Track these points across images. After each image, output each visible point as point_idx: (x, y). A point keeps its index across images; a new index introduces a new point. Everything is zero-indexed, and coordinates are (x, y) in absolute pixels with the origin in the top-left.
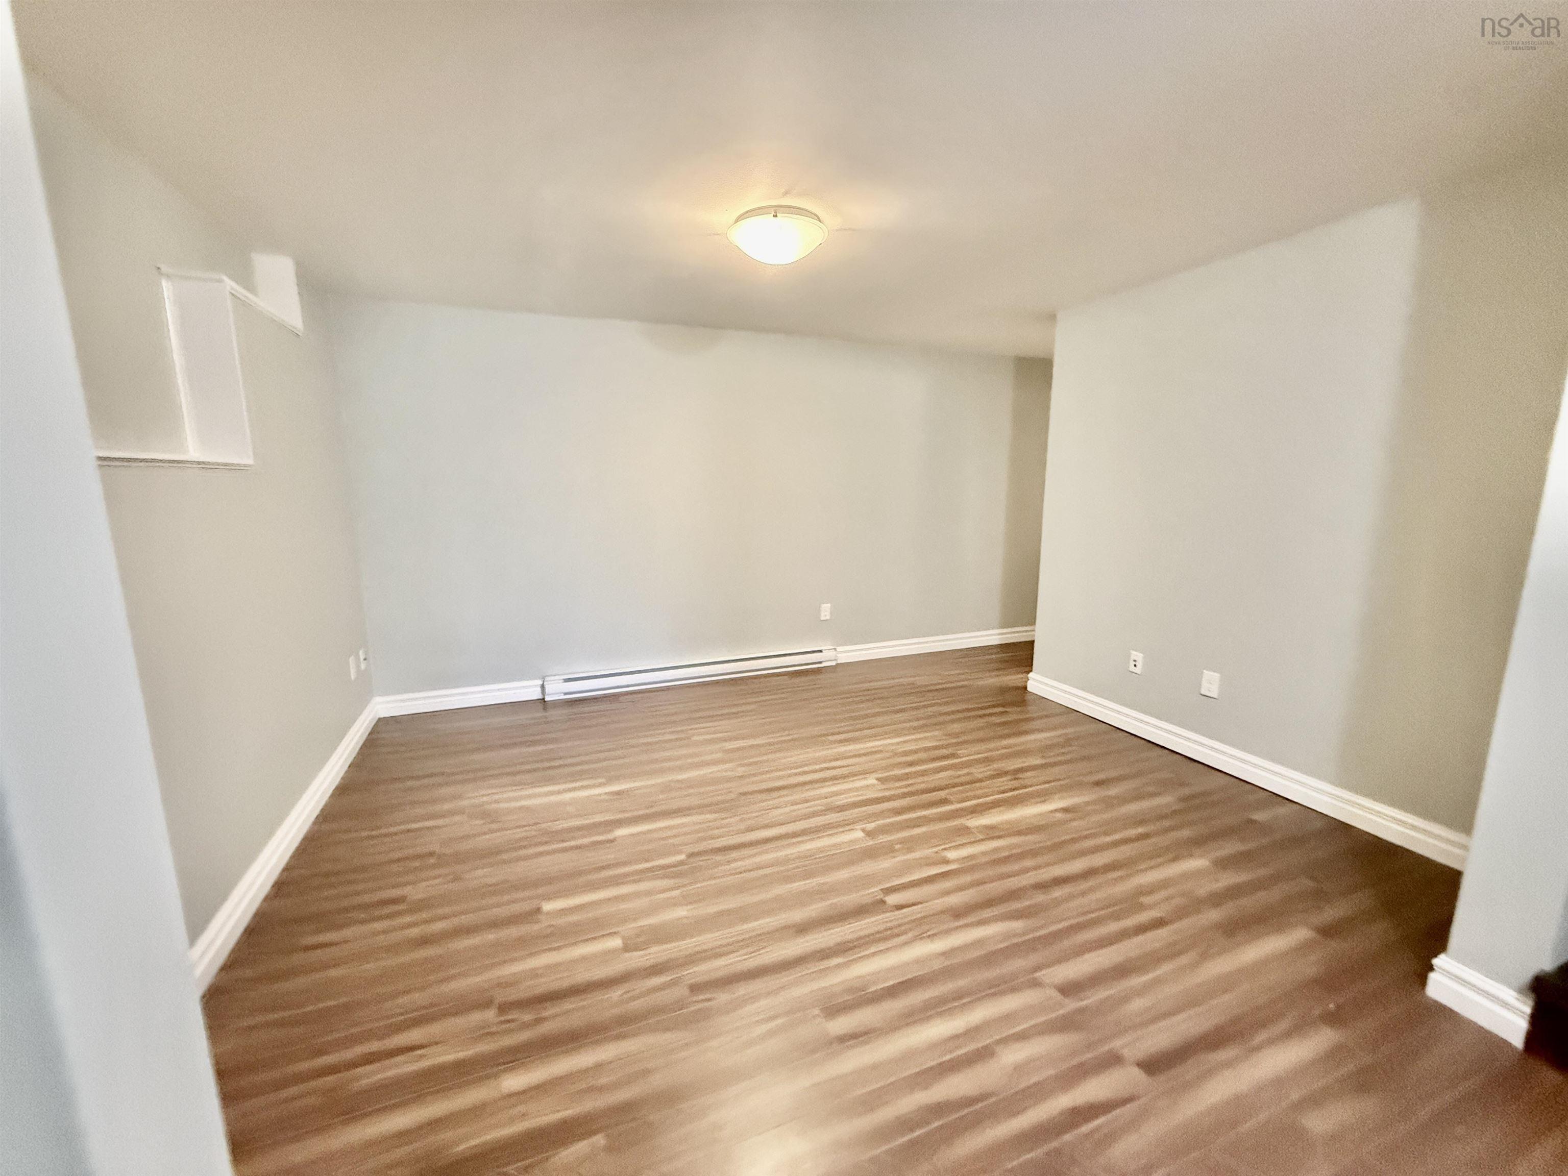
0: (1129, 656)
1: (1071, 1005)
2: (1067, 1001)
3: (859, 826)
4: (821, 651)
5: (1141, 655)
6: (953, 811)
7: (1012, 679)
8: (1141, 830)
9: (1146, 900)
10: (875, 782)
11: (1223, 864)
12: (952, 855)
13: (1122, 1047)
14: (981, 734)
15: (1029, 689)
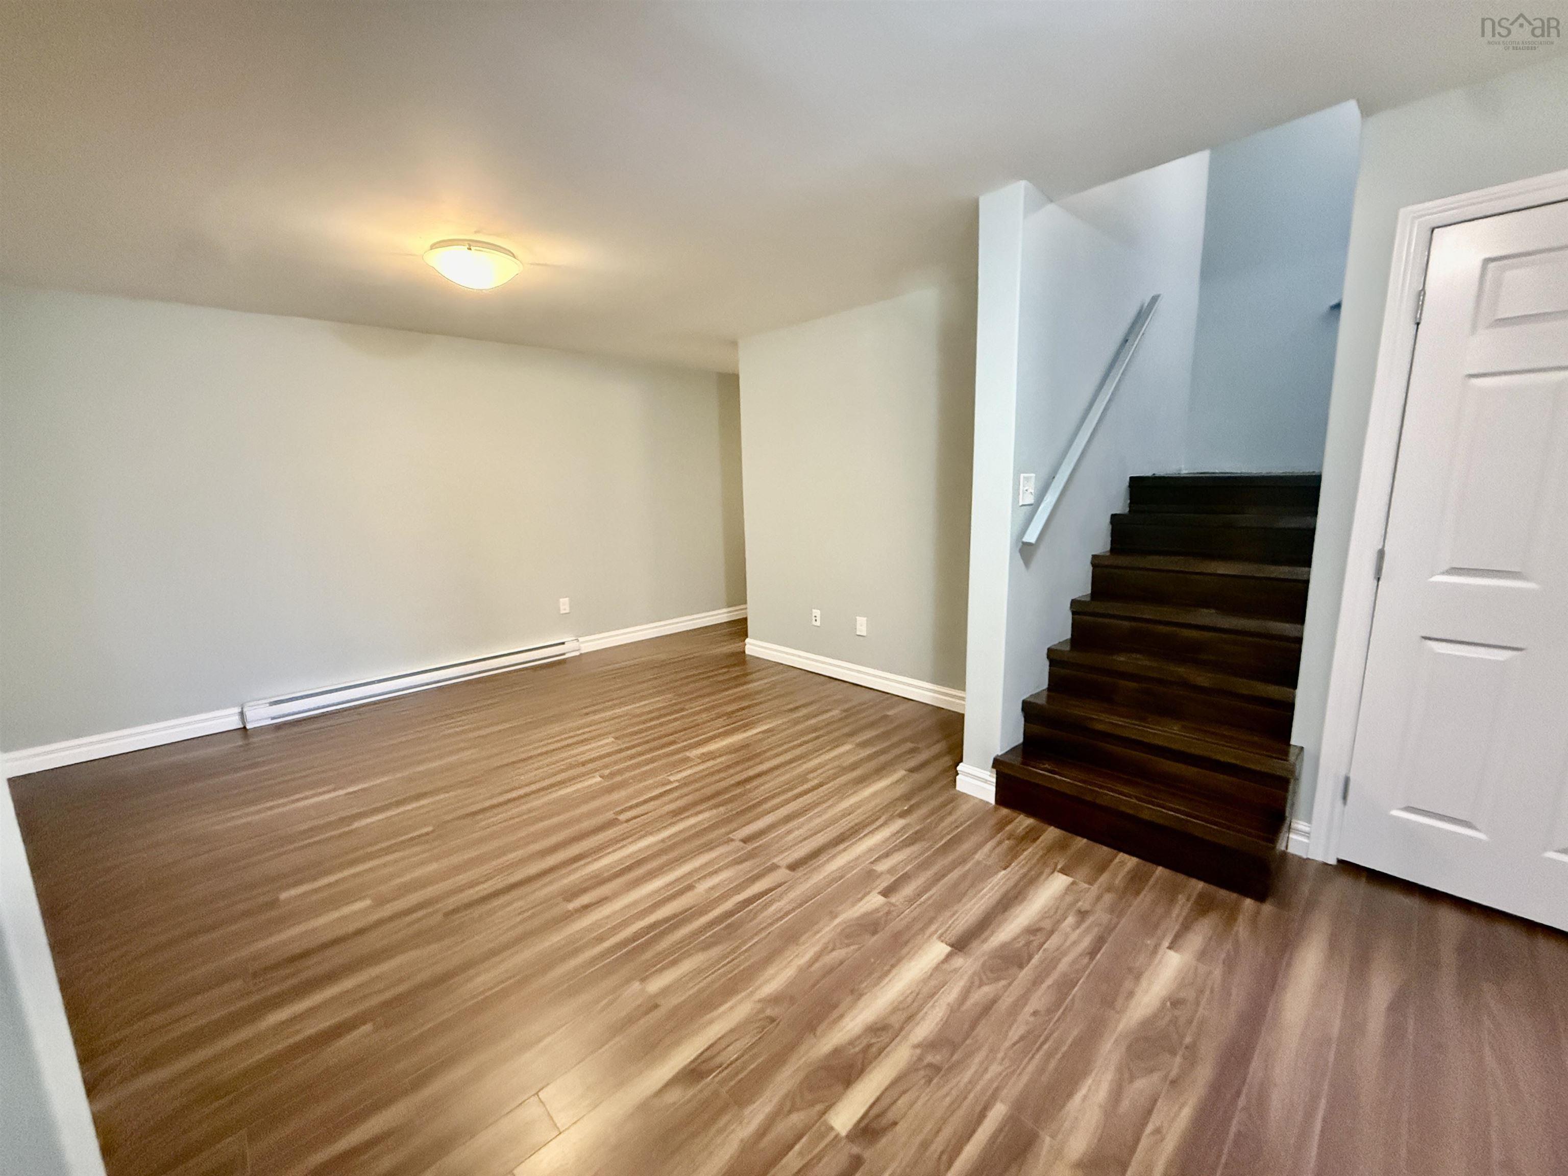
0: (811, 614)
1: (750, 847)
2: (747, 845)
3: (597, 774)
4: (563, 643)
5: (819, 611)
6: (680, 748)
7: (731, 647)
8: (814, 735)
9: (811, 775)
10: (613, 739)
11: (863, 745)
12: (672, 778)
13: (779, 861)
14: (708, 690)
15: (747, 652)
